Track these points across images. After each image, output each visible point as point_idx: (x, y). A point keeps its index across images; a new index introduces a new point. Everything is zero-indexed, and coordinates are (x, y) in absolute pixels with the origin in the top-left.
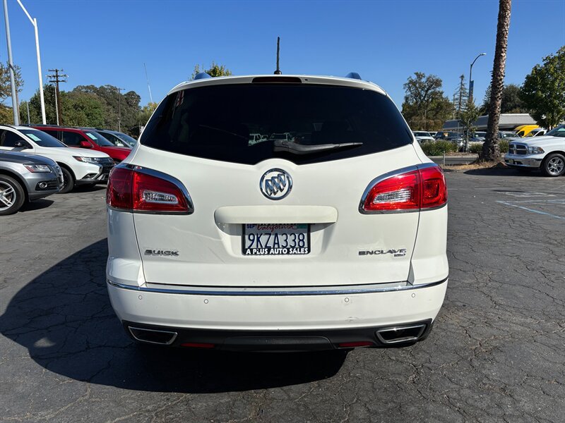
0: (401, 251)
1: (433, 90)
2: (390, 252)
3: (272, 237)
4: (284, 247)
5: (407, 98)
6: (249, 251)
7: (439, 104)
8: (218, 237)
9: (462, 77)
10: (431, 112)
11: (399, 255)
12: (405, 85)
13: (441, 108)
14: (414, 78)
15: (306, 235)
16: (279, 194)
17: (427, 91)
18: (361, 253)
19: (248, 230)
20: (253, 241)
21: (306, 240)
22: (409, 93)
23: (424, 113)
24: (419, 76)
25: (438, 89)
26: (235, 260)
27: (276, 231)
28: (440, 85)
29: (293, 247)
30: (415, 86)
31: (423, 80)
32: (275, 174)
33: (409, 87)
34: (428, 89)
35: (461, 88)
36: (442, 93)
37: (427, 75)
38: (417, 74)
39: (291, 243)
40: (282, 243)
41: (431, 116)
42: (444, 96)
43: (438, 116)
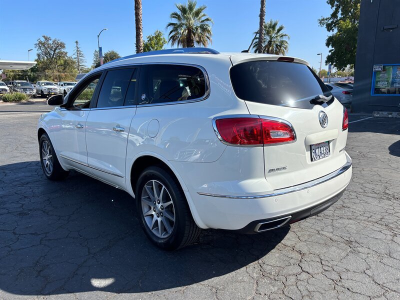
1: (59, 51)
5: (39, 55)
7: (65, 61)
9: (77, 42)
10: (61, 67)
12: (36, 44)
13: (68, 64)
14: (43, 40)
17: (54, 51)
19: (313, 147)
22: (40, 51)
23: (55, 68)
24: (47, 39)
25: (63, 50)
28: (64, 47)
30: (44, 46)
31: (51, 42)
33: (40, 47)
34: (55, 49)
35: (78, 51)
36: (66, 53)
37: (53, 39)
38: (44, 37)
41: (61, 70)
42: (68, 55)
43: (66, 70)
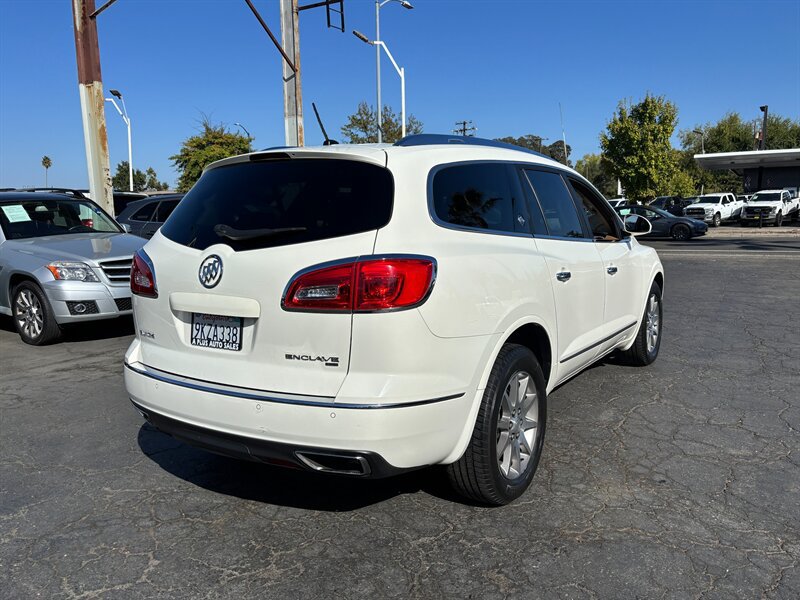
0: (333, 359)
2: (319, 358)
3: (213, 328)
4: (221, 341)
6: (194, 342)
8: (173, 323)
11: (330, 364)
15: (239, 329)
16: (212, 282)
18: (289, 357)
19: (196, 319)
20: (198, 330)
21: (238, 335)
26: (185, 349)
27: (217, 322)
29: (227, 342)
32: (211, 261)
39: (227, 337)
40: (220, 336)
